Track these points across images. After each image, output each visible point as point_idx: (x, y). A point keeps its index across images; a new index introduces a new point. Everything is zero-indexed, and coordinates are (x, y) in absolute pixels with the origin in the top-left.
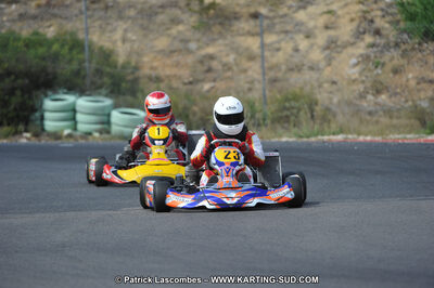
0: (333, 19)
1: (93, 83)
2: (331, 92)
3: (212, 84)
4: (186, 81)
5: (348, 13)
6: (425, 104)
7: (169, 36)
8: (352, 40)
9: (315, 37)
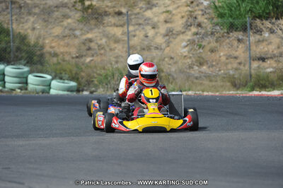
0: (170, 16)
2: (170, 64)
3: (91, 59)
4: (74, 56)
5: (179, 13)
7: (62, 26)
8: (183, 30)
9: (158, 28)
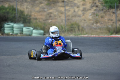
1: (18, 20)
2: (84, 23)
3: (51, 20)
5: (89, 1)
6: (110, 26)
7: (39, 7)
8: (90, 8)
9: (80, 7)
